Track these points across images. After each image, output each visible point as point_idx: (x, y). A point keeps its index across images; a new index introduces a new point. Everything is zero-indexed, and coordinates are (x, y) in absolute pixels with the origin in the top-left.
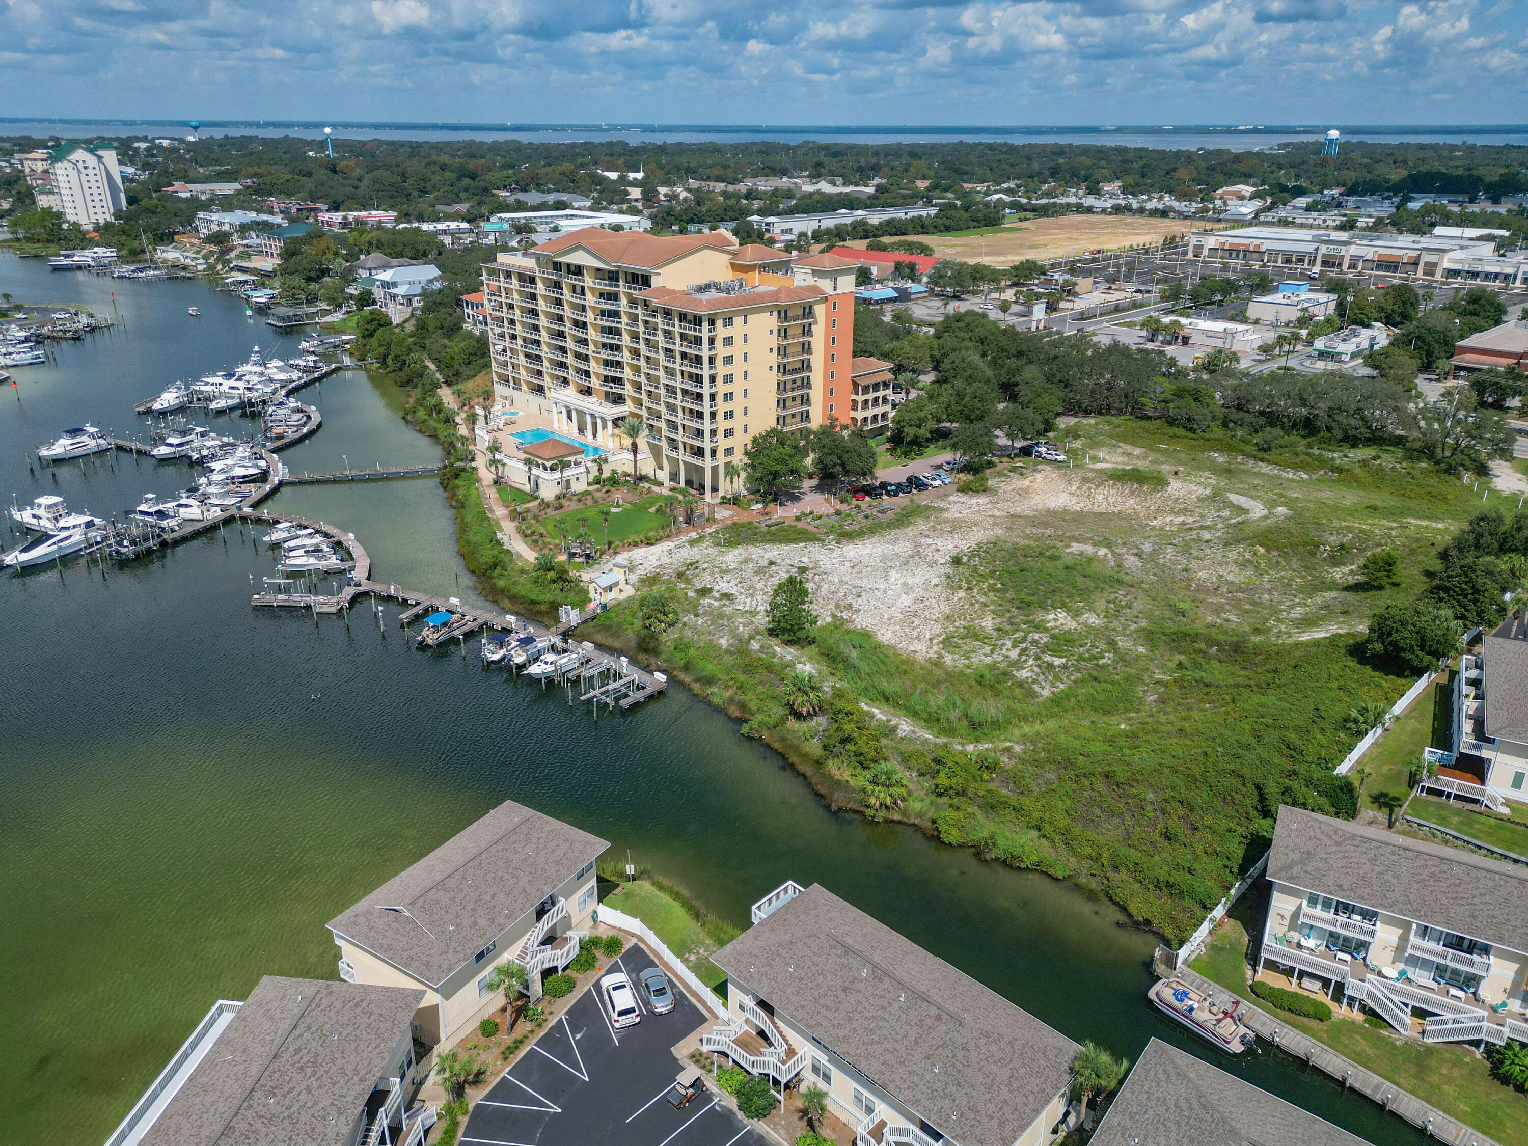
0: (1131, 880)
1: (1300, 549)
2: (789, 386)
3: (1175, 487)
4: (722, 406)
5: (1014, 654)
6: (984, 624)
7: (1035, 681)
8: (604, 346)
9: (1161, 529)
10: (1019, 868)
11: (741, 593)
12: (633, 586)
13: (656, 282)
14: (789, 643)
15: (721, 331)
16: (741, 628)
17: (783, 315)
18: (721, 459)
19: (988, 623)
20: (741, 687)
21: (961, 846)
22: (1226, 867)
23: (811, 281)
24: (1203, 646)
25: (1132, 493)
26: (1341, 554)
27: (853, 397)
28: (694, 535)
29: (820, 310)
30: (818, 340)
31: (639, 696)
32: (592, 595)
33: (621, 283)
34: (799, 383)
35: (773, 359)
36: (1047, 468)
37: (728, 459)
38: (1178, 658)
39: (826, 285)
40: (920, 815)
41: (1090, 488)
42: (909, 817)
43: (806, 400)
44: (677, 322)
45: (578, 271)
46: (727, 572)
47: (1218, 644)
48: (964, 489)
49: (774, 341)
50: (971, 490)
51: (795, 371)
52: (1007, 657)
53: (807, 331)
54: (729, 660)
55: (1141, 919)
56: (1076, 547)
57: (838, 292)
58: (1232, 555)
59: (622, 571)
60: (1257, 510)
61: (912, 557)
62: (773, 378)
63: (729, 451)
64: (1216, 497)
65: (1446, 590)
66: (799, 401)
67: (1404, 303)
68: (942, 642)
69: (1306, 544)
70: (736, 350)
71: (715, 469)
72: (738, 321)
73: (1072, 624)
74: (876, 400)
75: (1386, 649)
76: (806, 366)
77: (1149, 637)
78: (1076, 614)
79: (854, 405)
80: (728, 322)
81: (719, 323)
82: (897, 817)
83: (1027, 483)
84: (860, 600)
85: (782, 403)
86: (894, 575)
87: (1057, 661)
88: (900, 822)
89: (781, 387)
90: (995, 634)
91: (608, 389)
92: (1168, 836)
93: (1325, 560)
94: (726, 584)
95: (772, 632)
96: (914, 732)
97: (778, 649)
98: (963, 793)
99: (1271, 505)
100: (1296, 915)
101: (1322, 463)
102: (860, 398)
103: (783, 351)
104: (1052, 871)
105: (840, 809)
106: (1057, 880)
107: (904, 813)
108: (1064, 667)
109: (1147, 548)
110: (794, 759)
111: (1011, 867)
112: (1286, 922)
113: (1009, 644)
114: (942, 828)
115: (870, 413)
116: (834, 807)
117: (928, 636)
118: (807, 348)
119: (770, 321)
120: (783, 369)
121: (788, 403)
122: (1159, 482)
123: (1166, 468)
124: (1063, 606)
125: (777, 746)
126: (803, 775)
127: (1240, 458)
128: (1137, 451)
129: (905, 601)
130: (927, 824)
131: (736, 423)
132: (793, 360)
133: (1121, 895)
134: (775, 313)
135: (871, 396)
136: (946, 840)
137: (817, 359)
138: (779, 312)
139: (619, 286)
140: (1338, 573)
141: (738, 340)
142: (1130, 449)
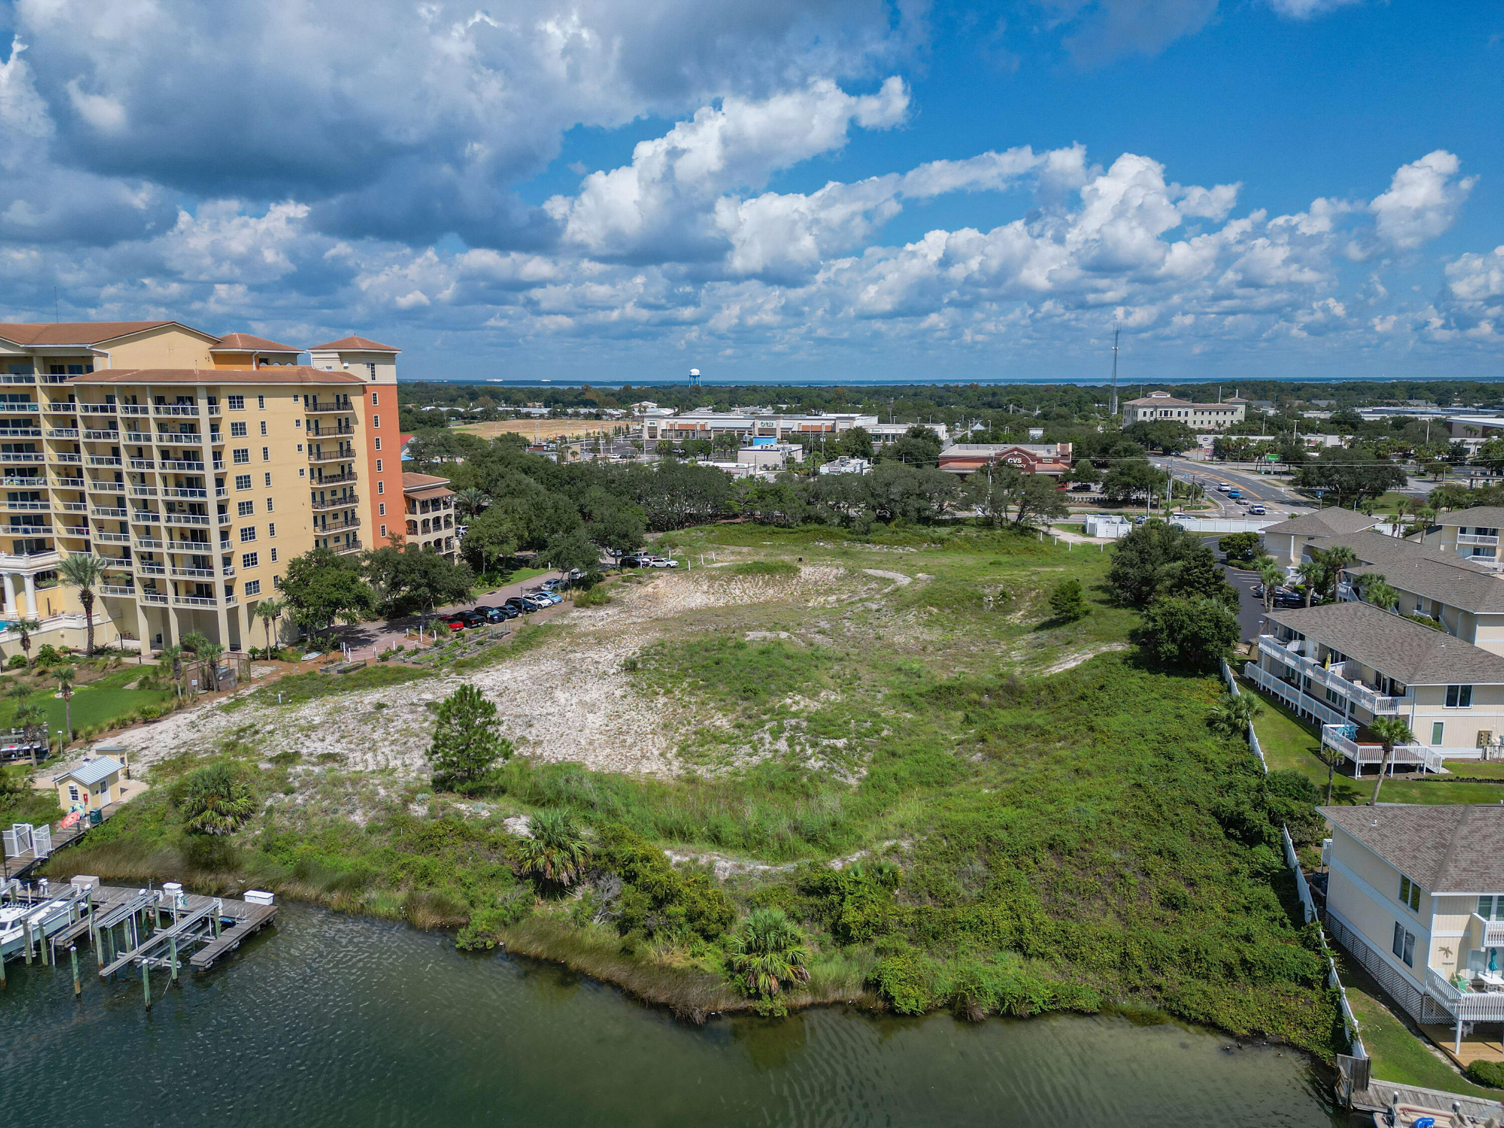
0: (1189, 978)
1: (967, 603)
2: (328, 497)
4: (237, 522)
5: (782, 745)
6: (718, 723)
7: (831, 770)
9: (823, 608)
10: (1032, 1016)
11: (351, 750)
12: (142, 778)
13: (99, 364)
14: (472, 794)
15: (227, 414)
16: (382, 792)
17: (311, 401)
18: (241, 598)
19: (722, 722)
20: (424, 876)
21: (928, 1012)
23: (338, 366)
24: (974, 696)
25: (767, 584)
27: (409, 517)
28: (224, 700)
29: (358, 402)
30: (359, 440)
31: (229, 939)
32: (65, 802)
33: (37, 375)
34: (340, 495)
35: (304, 461)
36: (665, 574)
37: (253, 598)
38: (960, 715)
39: (360, 371)
40: (840, 983)
41: (722, 586)
42: (825, 995)
43: (351, 519)
44: (151, 406)
46: (313, 728)
47: (988, 691)
48: (581, 604)
49: (303, 436)
50: (593, 603)
51: (332, 478)
52: (776, 751)
53: (345, 426)
54: (381, 842)
55: (1245, 1032)
56: (752, 635)
57: (378, 381)
58: (911, 618)
60: (903, 580)
61: (571, 673)
62: (306, 486)
63: (252, 587)
64: (851, 574)
65: (1191, 584)
66: (341, 518)
68: (679, 755)
69: (970, 599)
70: (252, 441)
71: (233, 614)
72: (251, 403)
73: (814, 706)
74: (437, 520)
76: (346, 473)
77: (907, 700)
78: (814, 695)
79: (412, 527)
80: (236, 402)
81: (224, 403)
82: (805, 999)
83: (650, 589)
84: (534, 731)
85: (319, 520)
86: (561, 696)
87: (841, 743)
88: (813, 1006)
89: (317, 498)
90: (737, 731)
91: (20, 535)
92: (1171, 903)
93: (993, 610)
94: (318, 744)
95: (441, 785)
96: (740, 867)
97: (463, 807)
98: (881, 930)
99: (910, 573)
100: (1466, 943)
101: (923, 539)
102: (419, 517)
103: (315, 449)
104: (1081, 1003)
105: (708, 1017)
106: (1092, 1014)
107: (814, 988)
108: (850, 748)
109: (824, 624)
110: (577, 962)
111: (1021, 1018)
112: (1454, 958)
113: (768, 737)
114: (895, 991)
115: (432, 537)
116: (698, 1018)
117: (656, 753)
118: (346, 450)
119: (297, 409)
120: (317, 473)
121: (329, 520)
122: (791, 571)
123: (786, 558)
124: (791, 688)
125: (536, 949)
126: (609, 982)
127: (846, 544)
128: (745, 550)
129: (595, 720)
130: (856, 994)
131: (261, 546)
132: (331, 462)
133: (1194, 1003)
134: (301, 400)
135: (431, 515)
136: (905, 1009)
137: (361, 465)
138: (306, 398)
139: (32, 380)
140: (1015, 618)
141: (253, 429)
142: (737, 549)
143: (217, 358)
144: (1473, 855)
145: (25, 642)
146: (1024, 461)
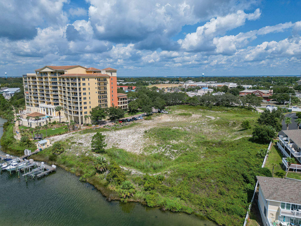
0: (214, 210)
1: (225, 124)
2: (101, 97)
3: (193, 116)
4: (83, 101)
5: (163, 150)
6: (154, 144)
7: (170, 156)
8: (53, 91)
9: (193, 123)
10: (175, 212)
11: (85, 143)
12: (52, 144)
13: (65, 73)
14: (98, 153)
15: (82, 82)
16: (83, 150)
17: (99, 79)
18: (83, 115)
19: (155, 144)
20: (81, 166)
21: (154, 207)
22: (243, 201)
23: (106, 73)
24: (211, 144)
25: (184, 118)
26: (234, 124)
27: (118, 101)
28: (74, 132)
29: (108, 80)
30: (108, 86)
31: (45, 173)
32: (38, 147)
33: (57, 75)
34: (104, 97)
35: (97, 90)
36: (164, 114)
37: (86, 115)
38: (205, 148)
39: (109, 74)
40: (140, 198)
41: (175, 117)
42: (136, 199)
43: (106, 101)
44: (70, 80)
45: (46, 73)
46: (82, 138)
47: (215, 143)
48: (146, 119)
49: (97, 86)
50: (148, 119)
51: (102, 94)
52: (162, 151)
53: (105, 84)
54: (78, 159)
56: (174, 128)
57: (113, 76)
58: (211, 127)
59: (49, 140)
60: (213, 118)
61: (134, 132)
62: (97, 95)
63: (86, 113)
64: (203, 117)
66: (104, 101)
67: (226, 89)
68: (144, 150)
69: (226, 123)
70: (87, 86)
71: (82, 117)
72: (86, 80)
73: (177, 143)
74: (124, 102)
75: (259, 137)
76: (106, 93)
77: (197, 144)
78: (178, 141)
79: (119, 104)
80: (84, 79)
81: (81, 80)
82: (132, 200)
83: (160, 117)
84: (120, 142)
85: (100, 101)
86: (129, 136)
87: (175, 151)
88: (133, 202)
89: (99, 97)
90: (157, 146)
91: (55, 102)
92: (221, 193)
93: (231, 126)
94: (81, 141)
95: (93, 151)
96: (136, 173)
97: (94, 155)
98: (153, 189)
99: (216, 117)
100: (278, 213)
101: (223, 110)
102: (120, 102)
103: (99, 88)
104: (187, 211)
105: (112, 200)
106: (189, 214)
107: (134, 198)
108: (177, 152)
109: (191, 127)
110: (97, 186)
111: (172, 212)
112: (275, 217)
113: (162, 148)
114: (148, 201)
115: (122, 105)
116: (109, 200)
117: (139, 149)
118: (106, 88)
119: (96, 81)
120: (99, 93)
121: (102, 101)
122: (190, 115)
123: (191, 113)
124: (174, 139)
125: (91, 182)
126: (100, 191)
127: (206, 110)
128: (183, 110)
129: (133, 141)
130: (142, 201)
131: (88, 105)
132: (102, 90)
133: (212, 216)
134: (97, 79)
135: (122, 101)
136: (149, 205)
137: (109, 91)
138: (98, 79)
139: (56, 76)
140: (235, 128)
141: (87, 84)
142: (182, 110)
143: (87, 72)
144: (283, 192)
145: (50, 120)
146: (260, 94)
